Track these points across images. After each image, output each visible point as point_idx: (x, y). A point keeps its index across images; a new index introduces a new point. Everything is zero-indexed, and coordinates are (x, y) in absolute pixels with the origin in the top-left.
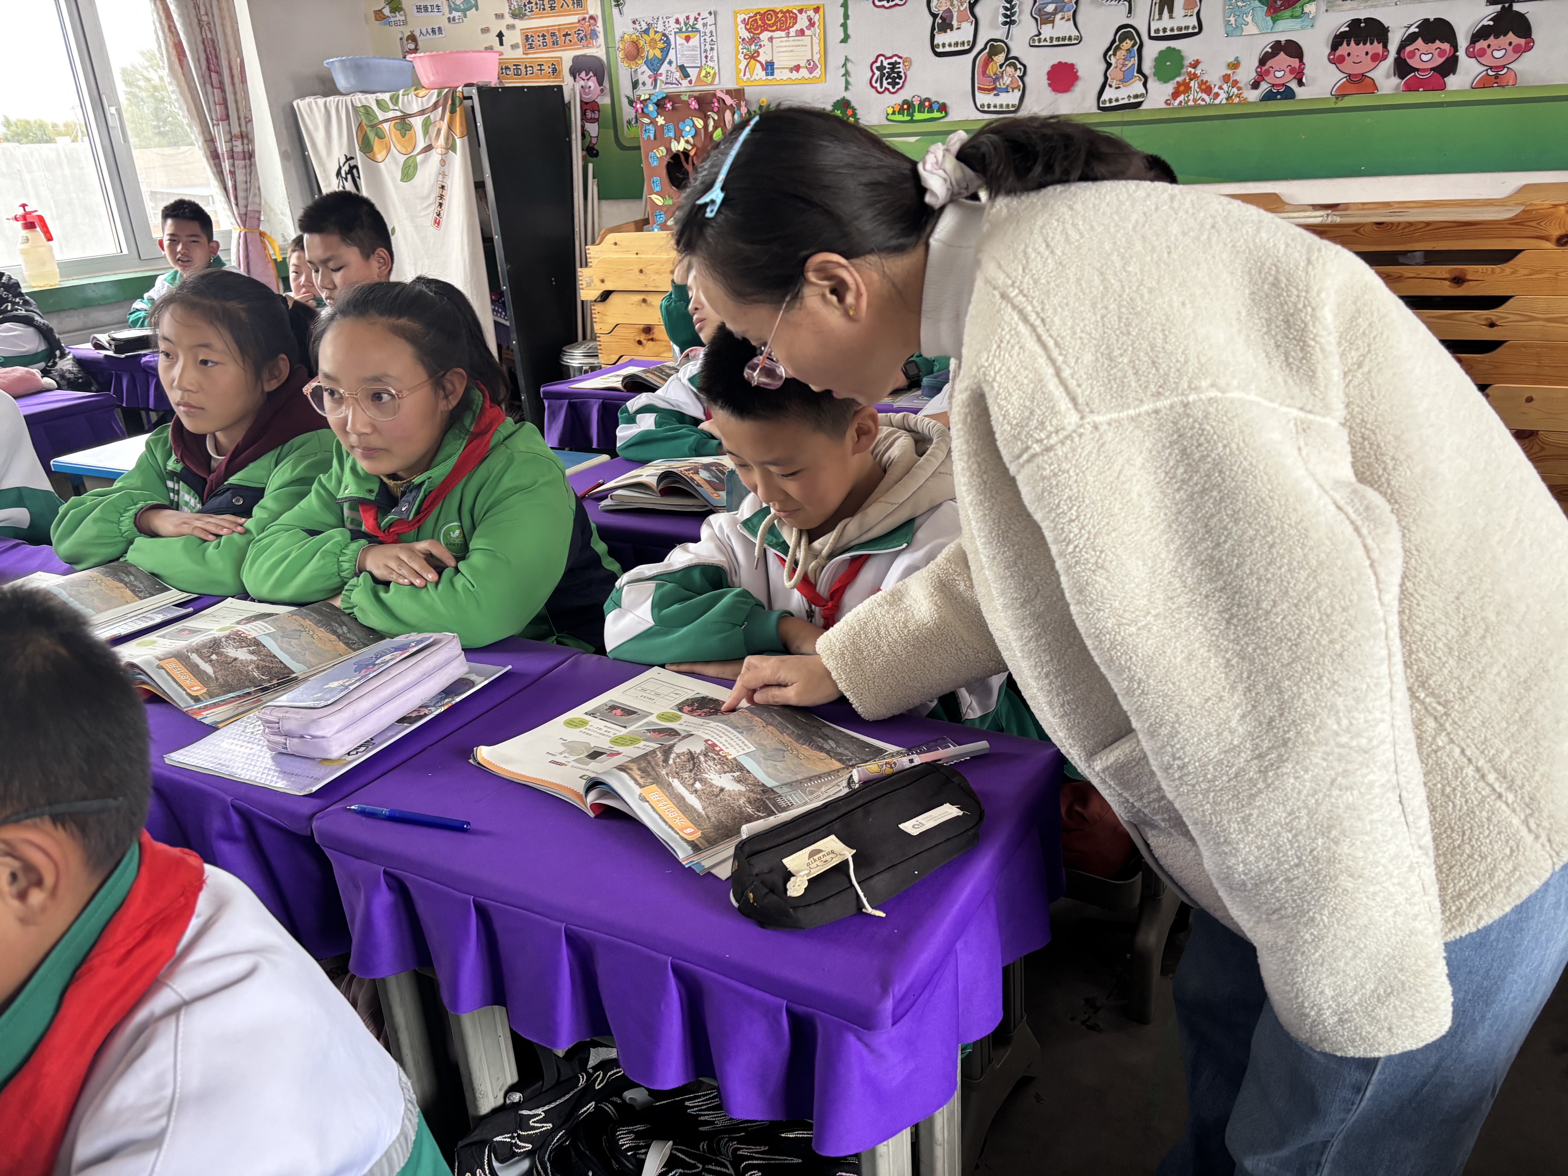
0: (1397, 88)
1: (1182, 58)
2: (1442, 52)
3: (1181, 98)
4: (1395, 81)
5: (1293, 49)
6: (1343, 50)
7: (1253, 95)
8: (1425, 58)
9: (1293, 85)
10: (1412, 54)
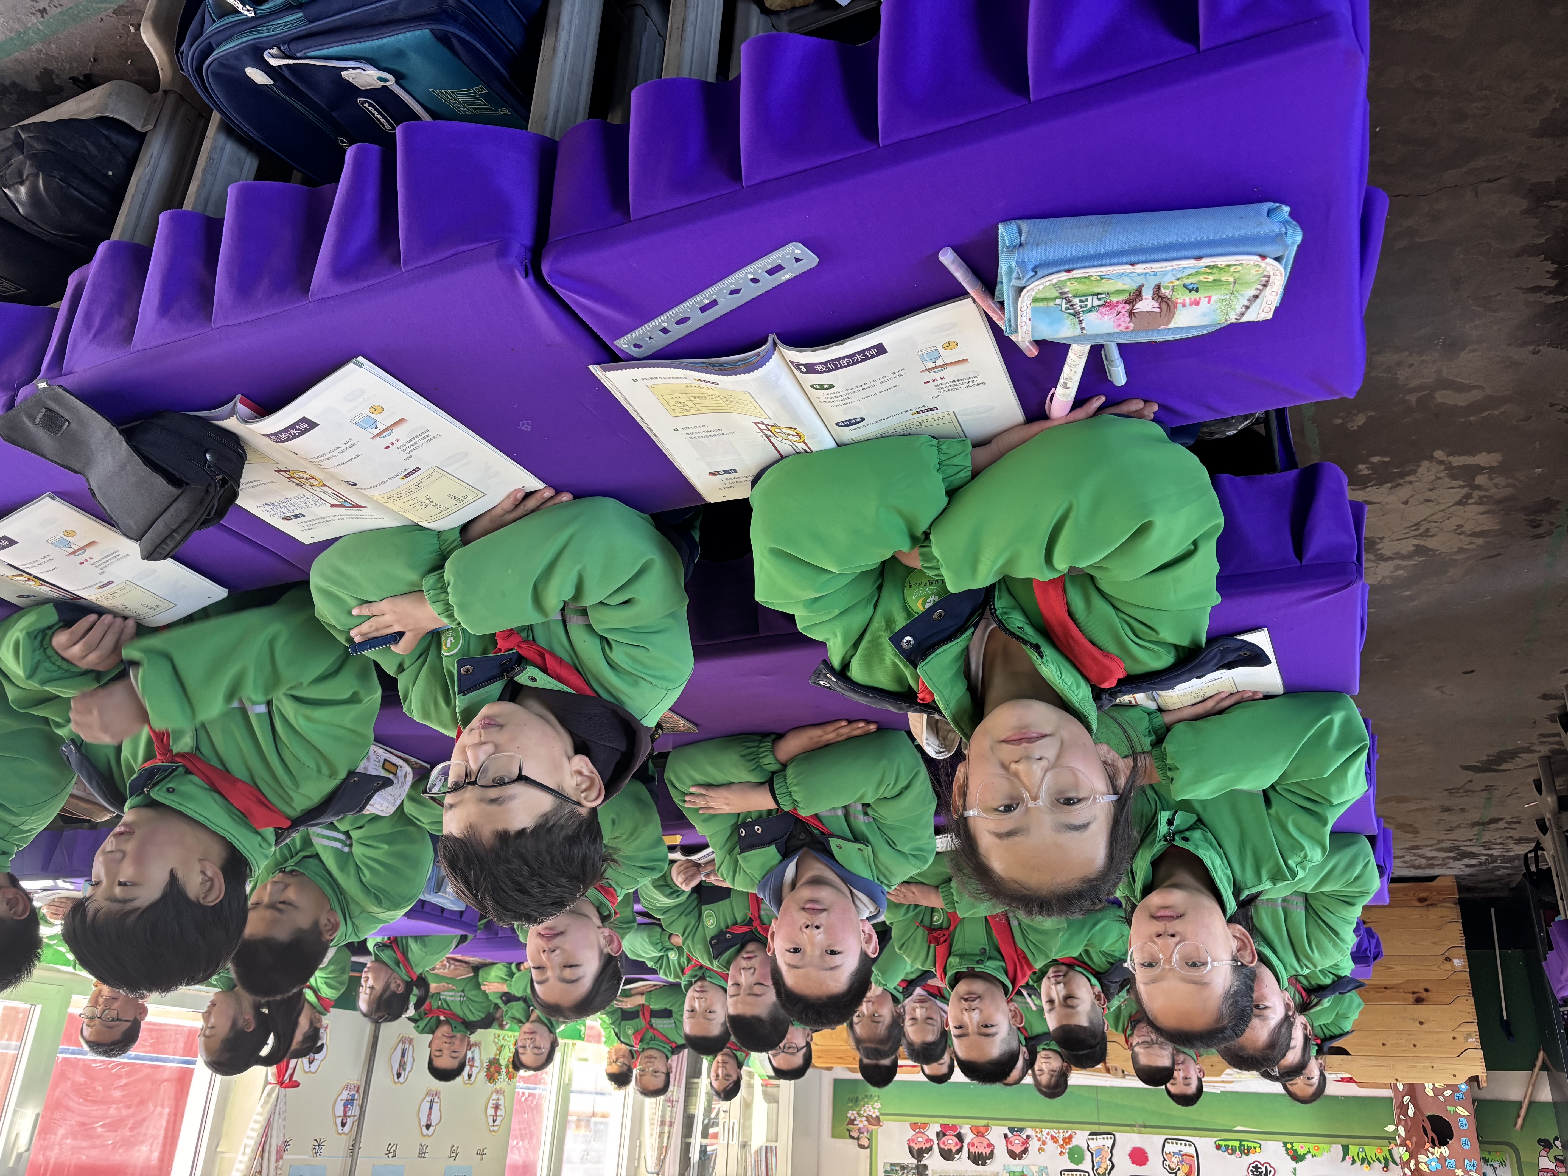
0: (961, 1127)
1: (1069, 1158)
2: (944, 1143)
3: (1067, 1135)
4: (963, 1131)
5: (1012, 1155)
6: (988, 1151)
7: (1029, 1131)
8: (950, 1141)
9: (1010, 1135)
10: (956, 1144)
